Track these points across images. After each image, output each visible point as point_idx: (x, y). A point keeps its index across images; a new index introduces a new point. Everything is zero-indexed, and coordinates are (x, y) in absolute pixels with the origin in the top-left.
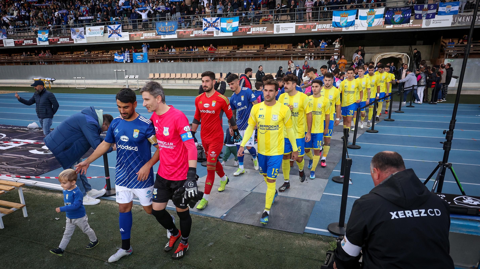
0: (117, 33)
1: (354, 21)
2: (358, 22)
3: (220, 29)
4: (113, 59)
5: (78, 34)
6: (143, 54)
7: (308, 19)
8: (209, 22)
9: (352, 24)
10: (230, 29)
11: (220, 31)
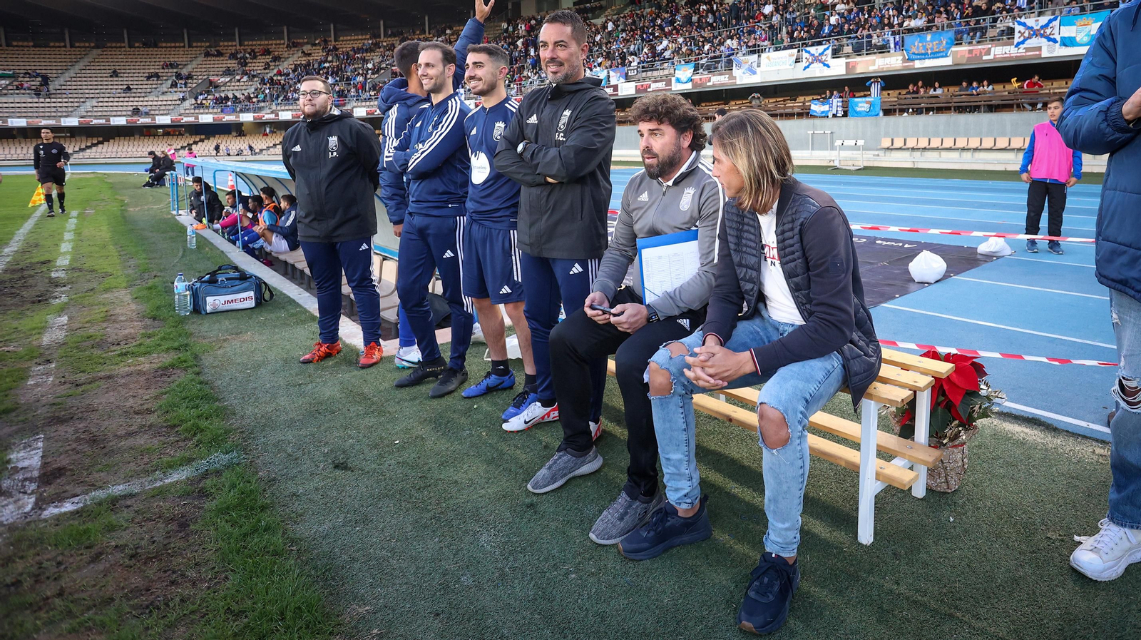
0: (820, 61)
3: (1058, 39)
4: (808, 111)
5: (747, 66)
8: (1032, 28)
10: (1083, 40)
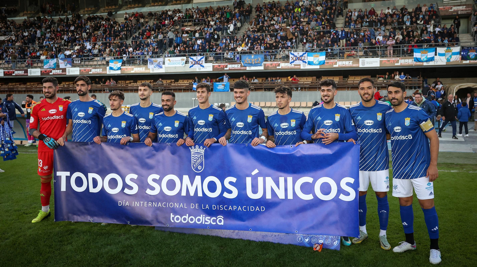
0: (199, 64)
1: (434, 57)
2: (437, 58)
3: (307, 62)
4: (191, 88)
5: (156, 63)
6: (224, 84)
7: (389, 55)
8: (296, 56)
9: (432, 59)
10: (317, 63)
11: (307, 64)
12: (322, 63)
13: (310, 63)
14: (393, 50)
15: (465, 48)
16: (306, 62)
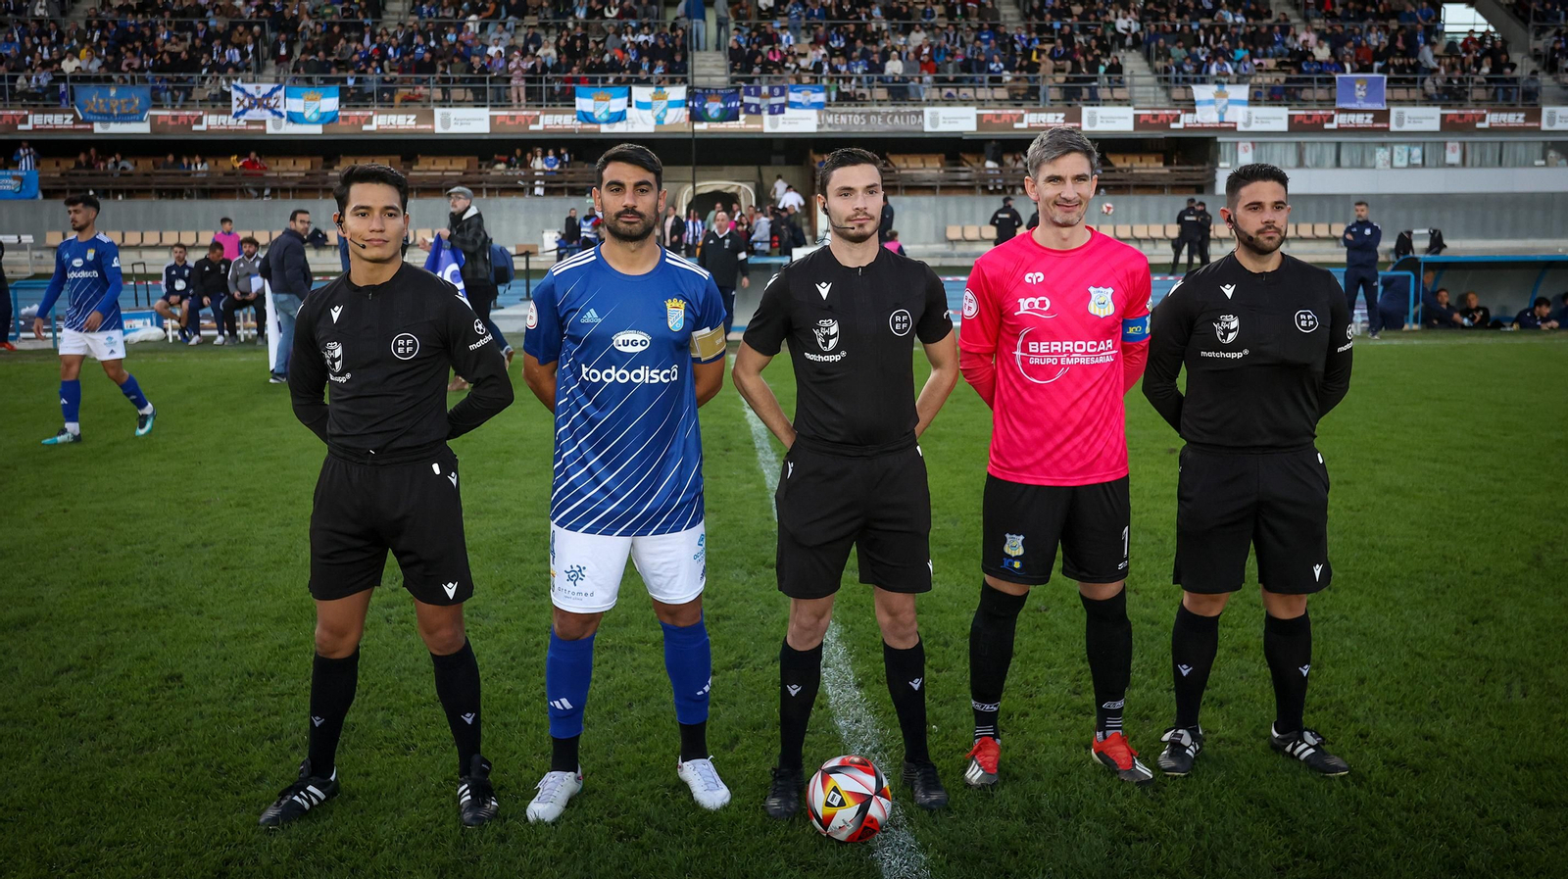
1: (624, 111)
2: (632, 112)
3: (285, 114)
7: (515, 101)
8: (252, 96)
9: (620, 117)
10: (315, 117)
11: (284, 120)
12: (327, 119)
13: (293, 118)
14: (527, 88)
15: (698, 91)
16: (281, 115)
